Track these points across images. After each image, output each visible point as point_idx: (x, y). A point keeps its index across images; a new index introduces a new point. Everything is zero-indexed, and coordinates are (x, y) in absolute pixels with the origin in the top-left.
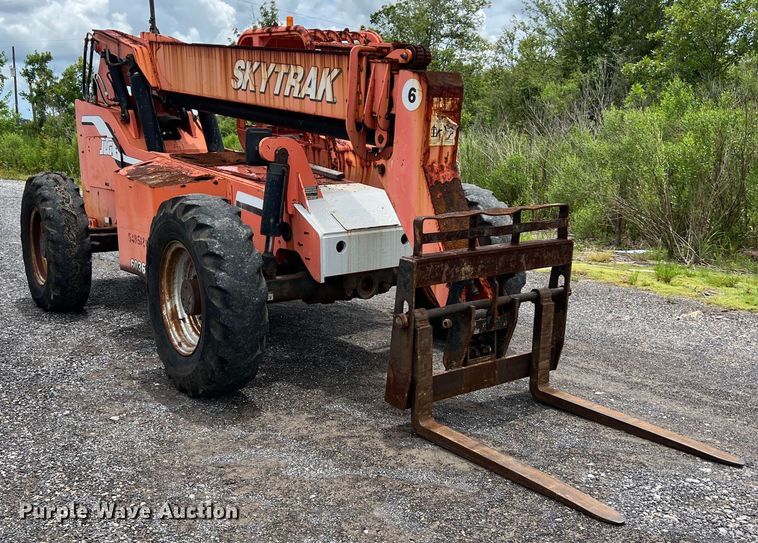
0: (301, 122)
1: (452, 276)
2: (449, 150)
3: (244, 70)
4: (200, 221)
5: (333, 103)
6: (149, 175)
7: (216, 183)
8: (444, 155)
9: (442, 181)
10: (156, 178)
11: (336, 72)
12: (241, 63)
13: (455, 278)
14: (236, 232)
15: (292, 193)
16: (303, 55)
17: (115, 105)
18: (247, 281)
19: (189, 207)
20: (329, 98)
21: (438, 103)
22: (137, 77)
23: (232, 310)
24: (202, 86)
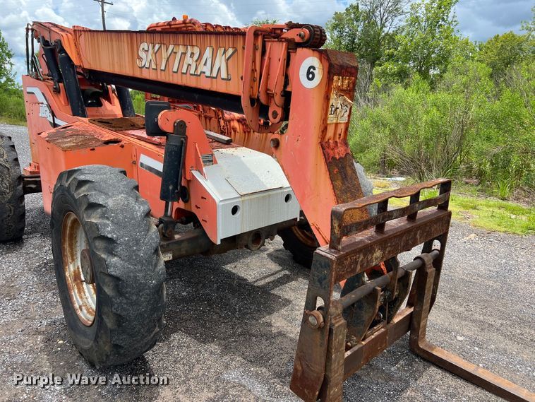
0: (197, 96)
1: (365, 264)
2: (343, 127)
3: (147, 51)
4: (92, 200)
5: (228, 80)
6: (66, 138)
7: (122, 146)
8: (339, 132)
9: (337, 157)
10: (70, 141)
11: (230, 51)
12: (145, 46)
13: (367, 266)
14: (132, 210)
15: (189, 160)
16: (199, 36)
17: (48, 79)
18: (142, 265)
19: (81, 183)
20: (224, 75)
21: (338, 82)
22: (63, 57)
23: (126, 298)
24: (113, 65)
